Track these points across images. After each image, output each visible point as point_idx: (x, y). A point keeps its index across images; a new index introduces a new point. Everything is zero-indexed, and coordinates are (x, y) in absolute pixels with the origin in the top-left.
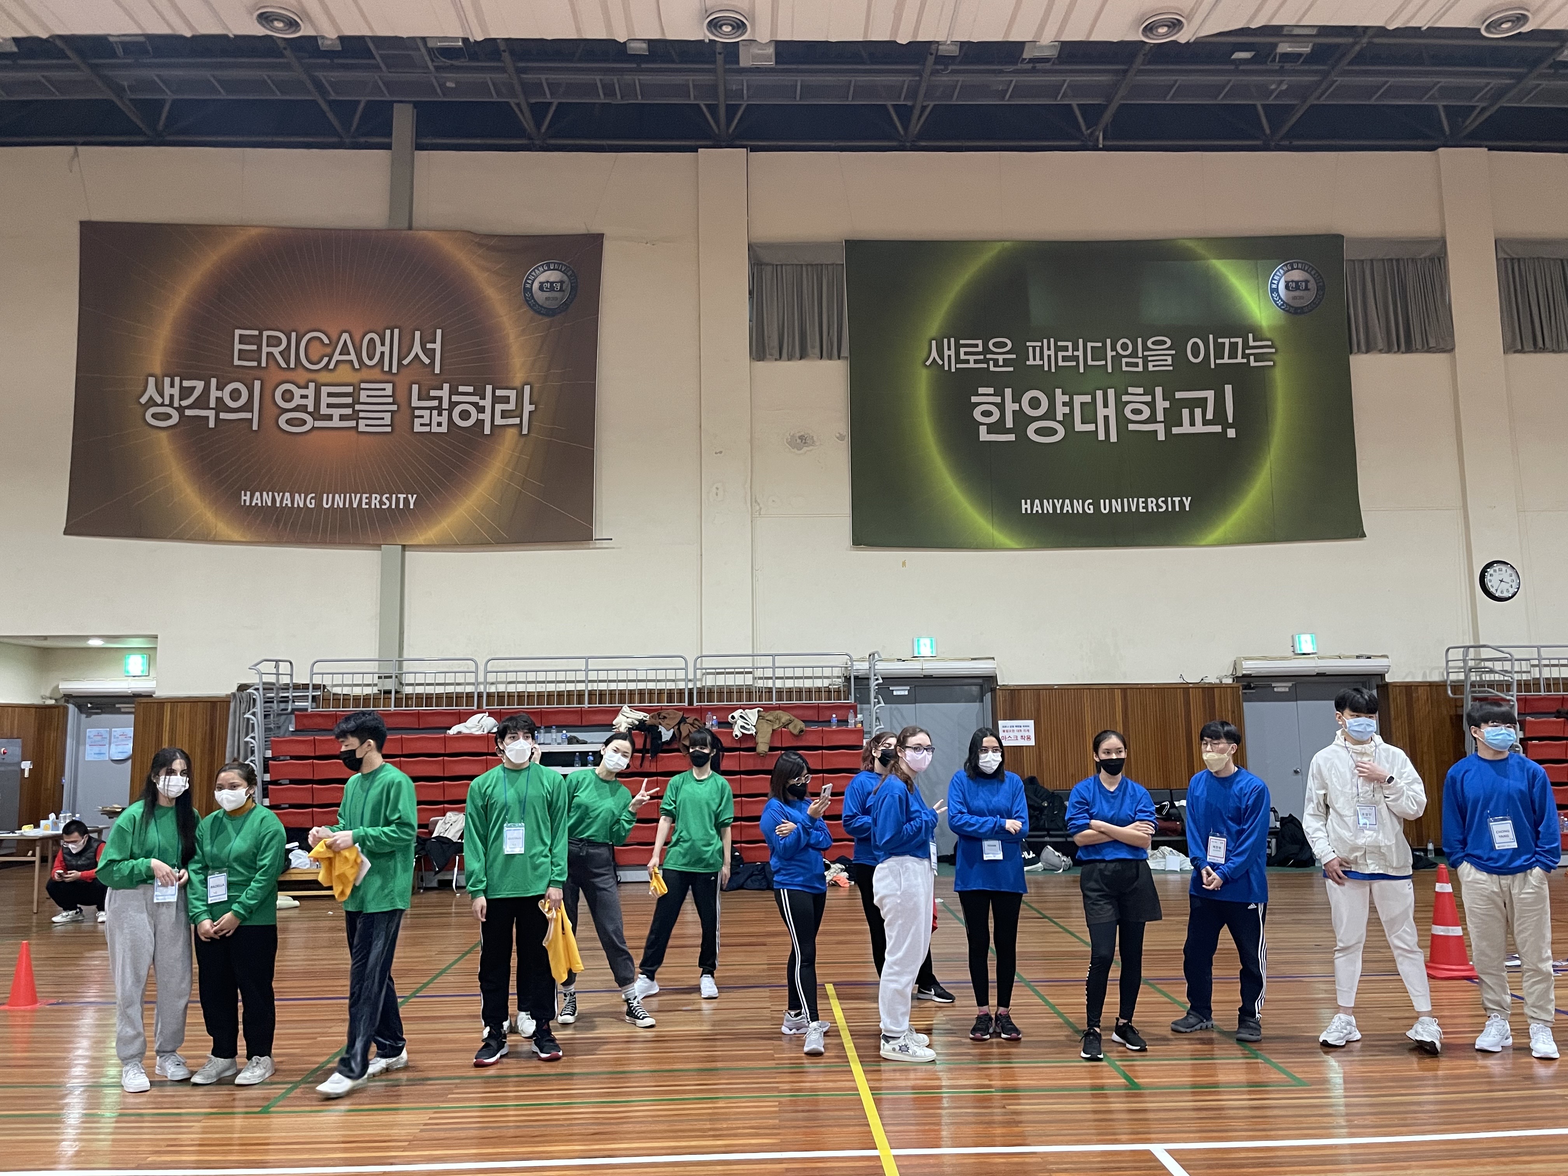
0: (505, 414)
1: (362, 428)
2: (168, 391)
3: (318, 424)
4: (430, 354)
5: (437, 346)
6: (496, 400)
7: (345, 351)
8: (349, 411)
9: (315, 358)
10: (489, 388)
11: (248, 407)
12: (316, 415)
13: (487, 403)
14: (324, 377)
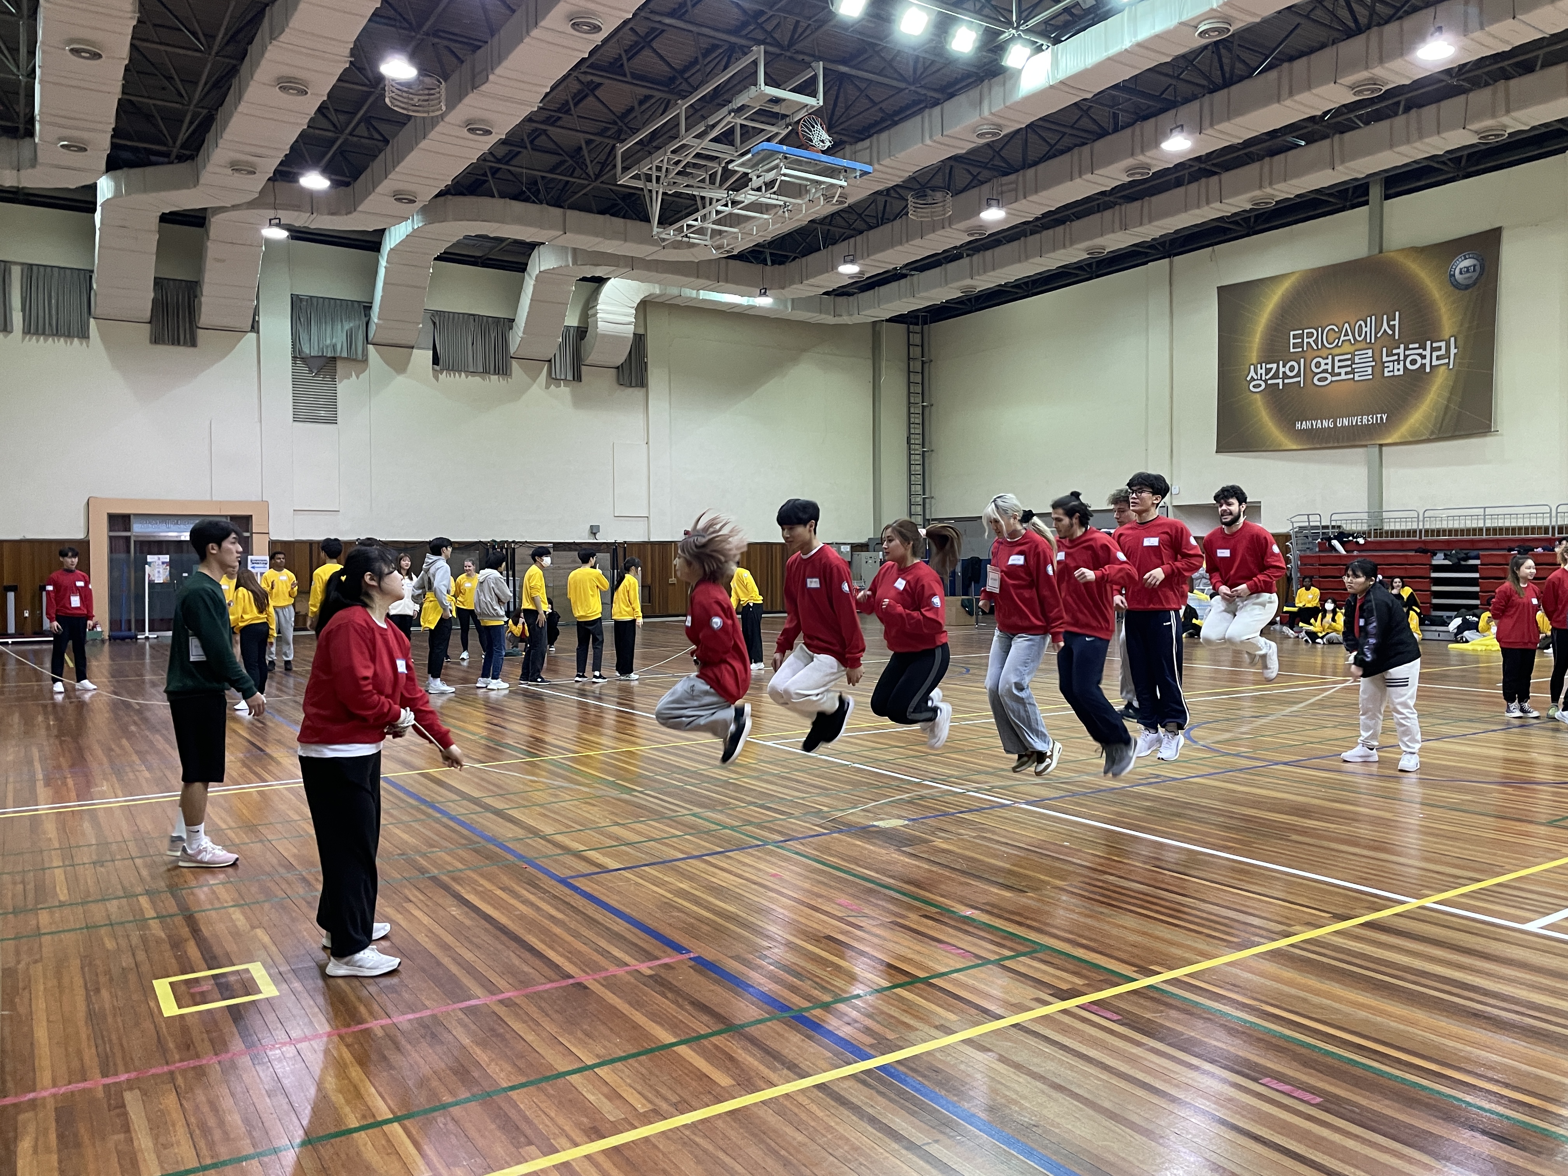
0: (1438, 358)
1: (1356, 378)
2: (1259, 371)
3: (1335, 379)
4: (1392, 328)
5: (1396, 322)
6: (1433, 349)
7: (1346, 335)
8: (1349, 369)
9: (1331, 340)
10: (1429, 343)
11: (1298, 375)
12: (1333, 374)
13: (1427, 353)
14: (1337, 351)
